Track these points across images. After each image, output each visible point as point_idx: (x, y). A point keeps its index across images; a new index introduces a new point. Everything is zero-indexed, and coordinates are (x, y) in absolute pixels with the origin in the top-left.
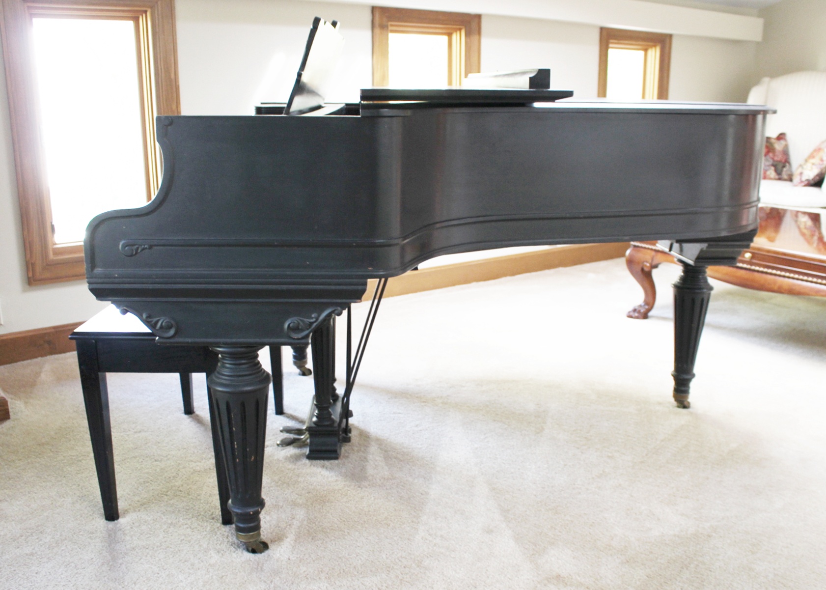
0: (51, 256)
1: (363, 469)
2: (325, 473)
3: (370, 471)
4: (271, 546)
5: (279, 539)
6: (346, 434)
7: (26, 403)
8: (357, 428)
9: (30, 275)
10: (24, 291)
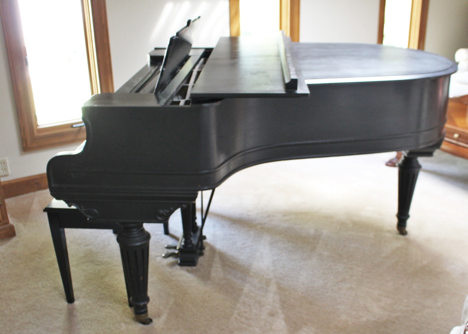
0: (36, 134)
1: (209, 273)
2: (188, 275)
3: (213, 274)
4: (154, 320)
5: (159, 316)
6: (201, 251)
7: (25, 225)
8: (209, 245)
9: (25, 145)
10: (21, 154)
